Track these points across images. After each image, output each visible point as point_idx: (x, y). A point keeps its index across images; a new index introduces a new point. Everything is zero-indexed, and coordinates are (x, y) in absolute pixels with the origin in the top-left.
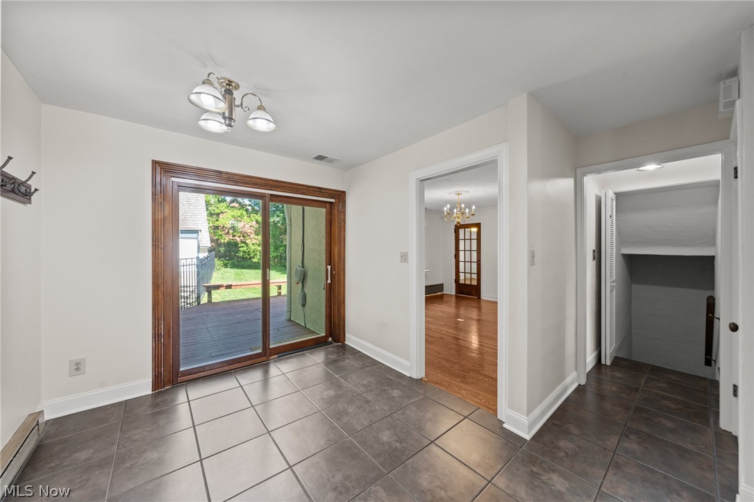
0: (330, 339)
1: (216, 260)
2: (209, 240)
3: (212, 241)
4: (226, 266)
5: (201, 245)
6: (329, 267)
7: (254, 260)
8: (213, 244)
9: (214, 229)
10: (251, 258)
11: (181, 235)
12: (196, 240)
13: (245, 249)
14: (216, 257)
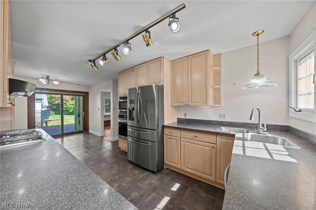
0: (84, 131)
1: (51, 111)
2: (48, 103)
3: (49, 103)
4: (56, 114)
5: (43, 105)
6: (84, 112)
7: (70, 111)
8: (50, 104)
9: (50, 98)
10: (69, 110)
11: (36, 101)
12: (41, 103)
13: (66, 106)
14: (51, 110)
